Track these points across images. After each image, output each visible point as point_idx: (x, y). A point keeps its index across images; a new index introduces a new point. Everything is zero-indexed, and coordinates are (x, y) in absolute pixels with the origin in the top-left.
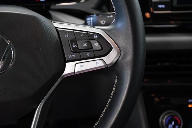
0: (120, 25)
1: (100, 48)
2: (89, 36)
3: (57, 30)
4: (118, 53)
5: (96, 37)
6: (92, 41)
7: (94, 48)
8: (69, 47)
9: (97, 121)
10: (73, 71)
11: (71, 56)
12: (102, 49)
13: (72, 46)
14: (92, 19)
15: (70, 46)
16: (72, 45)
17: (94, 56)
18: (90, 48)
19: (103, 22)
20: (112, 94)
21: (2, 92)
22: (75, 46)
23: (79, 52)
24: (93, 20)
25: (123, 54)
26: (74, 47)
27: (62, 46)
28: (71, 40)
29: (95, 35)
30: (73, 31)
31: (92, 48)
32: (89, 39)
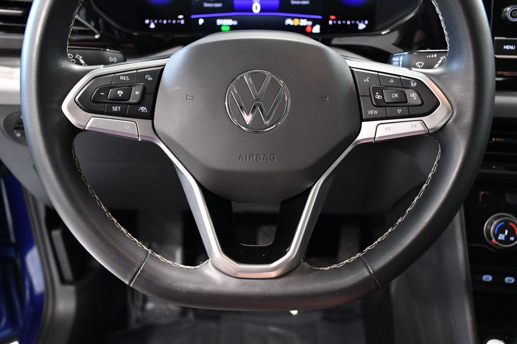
0: (455, 66)
1: (420, 102)
2: (403, 83)
3: (352, 71)
4: (448, 112)
5: (413, 84)
6: (407, 91)
7: (410, 102)
8: (369, 97)
9: (402, 215)
10: (373, 136)
11: (371, 112)
12: (422, 105)
13: (374, 97)
14: (401, 58)
15: (371, 96)
16: (375, 95)
17: (408, 114)
18: (403, 101)
19: (420, 64)
20: (430, 176)
21: (267, 158)
22: (379, 96)
23: (385, 107)
24: (403, 60)
25: (456, 114)
26: (378, 98)
27: (358, 96)
28: (373, 87)
29: (412, 81)
30: (377, 73)
31: (407, 102)
32: (403, 88)
